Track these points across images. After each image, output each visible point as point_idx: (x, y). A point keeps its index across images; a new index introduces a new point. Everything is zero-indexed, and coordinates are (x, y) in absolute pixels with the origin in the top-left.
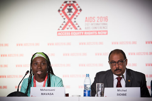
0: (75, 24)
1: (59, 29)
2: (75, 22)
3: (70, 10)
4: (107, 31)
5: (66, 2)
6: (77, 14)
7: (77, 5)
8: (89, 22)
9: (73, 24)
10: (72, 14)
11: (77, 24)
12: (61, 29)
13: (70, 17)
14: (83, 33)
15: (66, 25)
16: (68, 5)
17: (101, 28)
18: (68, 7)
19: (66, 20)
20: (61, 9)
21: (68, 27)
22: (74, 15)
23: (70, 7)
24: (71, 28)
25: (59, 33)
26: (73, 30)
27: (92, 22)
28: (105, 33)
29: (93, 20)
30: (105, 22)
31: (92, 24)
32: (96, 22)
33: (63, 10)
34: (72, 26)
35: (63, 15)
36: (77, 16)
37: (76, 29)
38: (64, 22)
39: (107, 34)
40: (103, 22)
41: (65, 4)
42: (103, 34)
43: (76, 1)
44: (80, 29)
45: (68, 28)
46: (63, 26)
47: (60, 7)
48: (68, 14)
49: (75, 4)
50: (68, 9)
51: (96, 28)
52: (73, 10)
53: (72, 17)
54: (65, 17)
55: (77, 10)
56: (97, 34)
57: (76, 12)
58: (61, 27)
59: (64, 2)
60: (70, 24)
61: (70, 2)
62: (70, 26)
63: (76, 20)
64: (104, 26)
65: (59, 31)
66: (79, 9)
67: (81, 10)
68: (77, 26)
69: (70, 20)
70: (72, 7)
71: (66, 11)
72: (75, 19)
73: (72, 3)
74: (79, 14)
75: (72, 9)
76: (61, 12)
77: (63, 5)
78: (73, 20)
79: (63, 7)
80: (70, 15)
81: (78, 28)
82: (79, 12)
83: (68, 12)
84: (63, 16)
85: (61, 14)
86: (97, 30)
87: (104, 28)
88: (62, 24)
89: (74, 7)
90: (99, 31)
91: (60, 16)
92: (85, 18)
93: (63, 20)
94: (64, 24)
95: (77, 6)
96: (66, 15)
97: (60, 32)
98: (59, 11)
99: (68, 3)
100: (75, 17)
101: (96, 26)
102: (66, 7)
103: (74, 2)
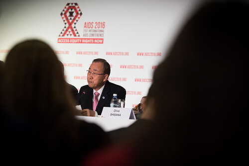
0: (74, 29)
1: (60, 36)
2: (75, 27)
3: (71, 14)
4: (103, 39)
5: (68, 4)
6: (77, 19)
7: (78, 7)
8: (88, 29)
9: (73, 30)
10: (72, 18)
11: (76, 30)
13: (71, 21)
14: (81, 41)
15: (67, 30)
16: (70, 7)
17: (97, 35)
18: (70, 10)
19: (67, 25)
20: (63, 13)
21: (68, 33)
22: (74, 19)
23: (72, 10)
24: (71, 35)
25: (59, 40)
26: (73, 37)
27: (91, 29)
28: (101, 41)
29: (91, 26)
30: (102, 29)
31: (90, 31)
32: (94, 28)
33: (65, 14)
34: (71, 33)
35: (65, 19)
36: (77, 21)
37: (75, 36)
38: (65, 27)
39: (102, 43)
40: (100, 29)
41: (67, 7)
42: (99, 43)
44: (79, 36)
45: (68, 35)
46: (63, 32)
49: (76, 7)
51: (93, 35)
52: (74, 14)
53: (73, 22)
54: (66, 22)
55: (77, 14)
56: (94, 43)
57: (76, 16)
60: (70, 30)
61: (72, 4)
62: (69, 32)
63: (76, 25)
64: (101, 33)
66: (79, 12)
67: (81, 14)
68: (76, 32)
69: (70, 24)
70: (73, 10)
71: (68, 14)
73: (74, 5)
74: (79, 18)
75: (73, 12)
76: (63, 16)
78: (73, 25)
79: (65, 10)
80: (71, 19)
81: (77, 35)
82: (79, 16)
83: (69, 16)
84: (64, 21)
85: (63, 18)
86: (94, 37)
87: (100, 35)
88: (63, 30)
89: (75, 10)
90: (96, 39)
91: (62, 20)
92: (84, 23)
93: (64, 25)
94: (65, 29)
96: (67, 19)
98: (62, 14)
99: (70, 5)
100: (75, 22)
101: (93, 33)
102: (68, 10)
103: (76, 4)
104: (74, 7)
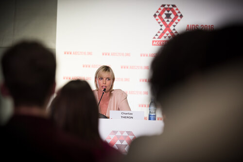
0: (174, 32)
1: (154, 38)
2: (174, 30)
3: (168, 16)
5: (163, 6)
6: (176, 21)
7: (177, 9)
9: (171, 33)
10: (170, 20)
11: (176, 33)
12: (157, 37)
16: (166, 9)
18: (166, 12)
20: (157, 14)
21: (165, 35)
23: (168, 11)
24: (169, 37)
25: (154, 42)
29: (196, 28)
33: (160, 15)
34: (170, 35)
35: (160, 21)
36: (177, 23)
38: (161, 29)
41: (162, 8)
43: (176, 5)
45: (165, 37)
46: (159, 34)
47: (156, 11)
48: (166, 20)
49: (175, 9)
50: (166, 14)
52: (173, 16)
53: (171, 24)
54: (162, 23)
58: (157, 35)
59: (161, 5)
60: (168, 32)
61: (169, 5)
62: (167, 34)
65: (154, 40)
66: (179, 15)
67: (181, 16)
69: (168, 27)
70: (170, 12)
72: (174, 26)
73: (171, 7)
74: (179, 20)
75: (171, 14)
77: (160, 9)
78: (172, 28)
79: (160, 11)
80: (168, 21)
83: (166, 18)
84: (159, 23)
85: (157, 20)
91: (156, 22)
95: (177, 12)
96: (163, 21)
97: (156, 41)
98: (155, 16)
99: (166, 6)
100: (174, 24)
102: (163, 11)
103: (174, 6)
104: (171, 9)
